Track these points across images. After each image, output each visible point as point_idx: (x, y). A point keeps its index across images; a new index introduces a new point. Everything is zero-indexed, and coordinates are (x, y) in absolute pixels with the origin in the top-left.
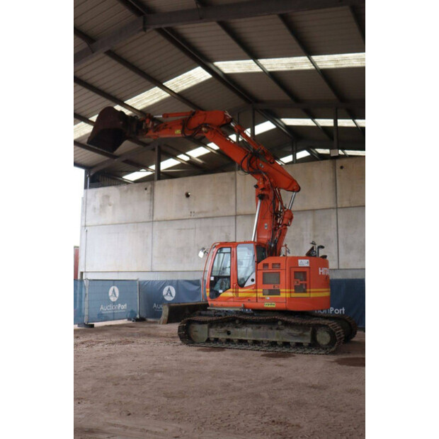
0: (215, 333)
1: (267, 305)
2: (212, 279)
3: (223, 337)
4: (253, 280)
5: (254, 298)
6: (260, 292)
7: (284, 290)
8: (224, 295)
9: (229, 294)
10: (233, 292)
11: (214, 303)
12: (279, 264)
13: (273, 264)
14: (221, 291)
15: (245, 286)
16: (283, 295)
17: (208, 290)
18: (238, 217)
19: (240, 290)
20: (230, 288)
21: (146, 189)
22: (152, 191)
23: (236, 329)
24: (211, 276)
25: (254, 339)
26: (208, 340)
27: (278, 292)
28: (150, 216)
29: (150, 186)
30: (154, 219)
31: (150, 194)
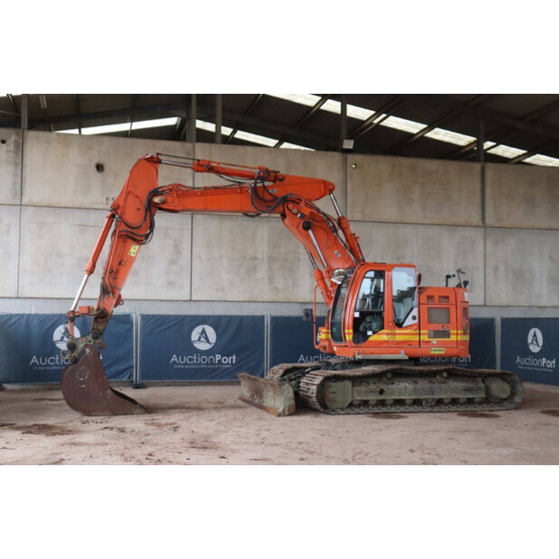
0: (361, 393)
1: (435, 351)
2: (357, 315)
3: (372, 398)
4: (414, 318)
5: (416, 341)
6: (424, 334)
7: (455, 332)
8: (374, 338)
9: (382, 336)
10: (388, 334)
11: (361, 350)
12: (448, 297)
13: (440, 297)
14: (370, 333)
15: (404, 325)
16: (453, 338)
17: (351, 331)
19: (397, 331)
20: (383, 328)
21: (3, 142)
22: (20, 148)
23: (390, 386)
24: (355, 311)
25: (414, 397)
26: (351, 405)
27: (447, 334)
28: (16, 194)
29: (13, 138)
30: (25, 201)
31: (14, 152)
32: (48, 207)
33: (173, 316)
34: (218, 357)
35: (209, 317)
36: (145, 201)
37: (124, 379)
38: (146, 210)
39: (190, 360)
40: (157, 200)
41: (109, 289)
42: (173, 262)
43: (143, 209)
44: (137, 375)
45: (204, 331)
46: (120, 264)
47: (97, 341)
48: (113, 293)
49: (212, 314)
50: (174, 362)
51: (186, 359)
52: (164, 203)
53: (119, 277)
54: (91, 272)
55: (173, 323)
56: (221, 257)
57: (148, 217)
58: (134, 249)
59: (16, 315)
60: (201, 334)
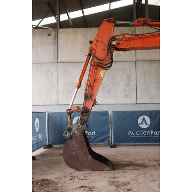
18: (138, 63)
21: (49, 35)
22: (56, 37)
28: (55, 58)
29: (53, 33)
30: (59, 60)
31: (54, 39)
32: (69, 62)
33: (128, 111)
34: (152, 132)
35: (147, 111)
36: (107, 44)
37: (106, 143)
38: (108, 50)
39: (138, 133)
40: (114, 43)
41: (89, 96)
42: (127, 85)
43: (106, 49)
44: (112, 141)
45: (144, 119)
46: (94, 81)
47: (83, 126)
48: (91, 98)
49: (148, 110)
50: (130, 134)
51: (136, 133)
52: (118, 44)
53: (94, 88)
54: (79, 87)
55: (129, 115)
56: (151, 82)
57: (109, 54)
58: (102, 72)
59: (56, 113)
60: (143, 120)
